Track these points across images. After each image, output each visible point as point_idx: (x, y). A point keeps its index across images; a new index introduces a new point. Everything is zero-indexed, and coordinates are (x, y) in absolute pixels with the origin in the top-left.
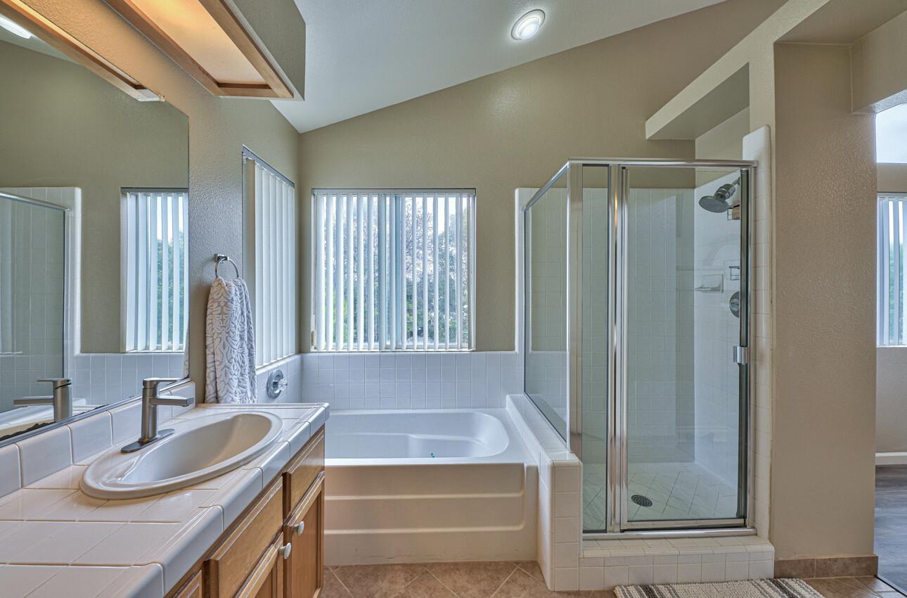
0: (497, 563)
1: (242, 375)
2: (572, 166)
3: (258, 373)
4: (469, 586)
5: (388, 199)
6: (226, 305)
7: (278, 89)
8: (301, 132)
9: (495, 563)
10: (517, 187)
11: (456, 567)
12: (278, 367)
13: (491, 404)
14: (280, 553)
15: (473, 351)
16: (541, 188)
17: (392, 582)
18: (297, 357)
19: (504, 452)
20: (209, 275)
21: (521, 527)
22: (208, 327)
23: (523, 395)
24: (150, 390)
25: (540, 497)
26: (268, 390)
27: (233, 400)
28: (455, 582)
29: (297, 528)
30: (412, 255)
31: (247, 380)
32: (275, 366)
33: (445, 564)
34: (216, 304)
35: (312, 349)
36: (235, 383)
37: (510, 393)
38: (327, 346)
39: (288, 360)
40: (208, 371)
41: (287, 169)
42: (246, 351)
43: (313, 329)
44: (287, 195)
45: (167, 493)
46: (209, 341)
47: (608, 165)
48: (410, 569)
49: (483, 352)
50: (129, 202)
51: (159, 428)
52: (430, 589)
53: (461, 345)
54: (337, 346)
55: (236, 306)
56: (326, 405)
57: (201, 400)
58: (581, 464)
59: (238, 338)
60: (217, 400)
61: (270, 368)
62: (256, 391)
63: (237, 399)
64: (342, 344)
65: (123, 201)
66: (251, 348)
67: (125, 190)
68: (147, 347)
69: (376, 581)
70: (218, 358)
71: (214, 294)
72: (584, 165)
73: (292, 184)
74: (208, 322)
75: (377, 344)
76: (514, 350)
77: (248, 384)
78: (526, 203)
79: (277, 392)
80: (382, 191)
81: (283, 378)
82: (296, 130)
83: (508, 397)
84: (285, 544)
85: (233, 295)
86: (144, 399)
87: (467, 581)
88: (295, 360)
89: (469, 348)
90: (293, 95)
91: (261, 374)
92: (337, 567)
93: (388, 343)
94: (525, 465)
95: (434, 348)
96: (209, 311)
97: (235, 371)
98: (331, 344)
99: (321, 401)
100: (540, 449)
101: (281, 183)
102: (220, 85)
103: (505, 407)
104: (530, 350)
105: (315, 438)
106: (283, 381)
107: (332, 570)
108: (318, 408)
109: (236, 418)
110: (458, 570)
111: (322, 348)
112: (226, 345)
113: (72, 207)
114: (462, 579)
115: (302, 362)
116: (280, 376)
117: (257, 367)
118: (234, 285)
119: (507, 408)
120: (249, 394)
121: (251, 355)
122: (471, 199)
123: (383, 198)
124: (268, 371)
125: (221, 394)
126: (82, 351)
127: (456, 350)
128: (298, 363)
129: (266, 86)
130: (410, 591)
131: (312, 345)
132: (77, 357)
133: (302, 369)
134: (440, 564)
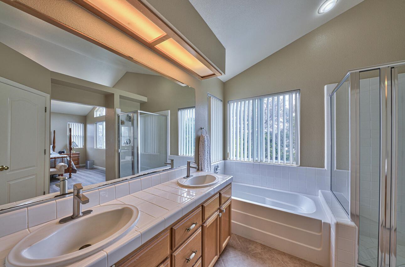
0: (306, 261)
1: (208, 164)
2: (351, 74)
3: (212, 164)
4: (289, 263)
5: (256, 100)
6: (204, 143)
7: (217, 74)
8: (224, 82)
9: (304, 260)
10: (325, 85)
11: (284, 254)
12: (217, 164)
13: (310, 193)
14: (218, 215)
15: (299, 166)
16: (339, 83)
17: (256, 247)
18: (223, 161)
19: (313, 213)
20: (200, 134)
21: (319, 249)
22: (200, 149)
23: (330, 191)
24: (189, 163)
25: (331, 238)
26: (214, 171)
27: (205, 171)
28: (283, 258)
29: (223, 211)
30: (272, 120)
31: (209, 166)
32: (216, 163)
33: (279, 251)
34: (201, 142)
35: (228, 159)
36: (206, 166)
37: (321, 189)
38: (233, 158)
39: (220, 162)
40: (200, 161)
41: (220, 96)
42: (209, 157)
43: (228, 151)
44: (220, 104)
45: (194, 188)
46: (200, 153)
47: (379, 69)
48: (264, 247)
49: (304, 167)
50: (180, 112)
51: (190, 174)
52: (271, 256)
53: (292, 163)
54: (237, 159)
55: (206, 143)
56: (232, 176)
57: (198, 170)
58: (357, 227)
59: (207, 153)
60: (202, 170)
61: (215, 163)
62: (211, 170)
63: (207, 171)
64: (238, 158)
65: (178, 112)
66: (210, 156)
67: (179, 109)
68: (183, 155)
69: (250, 244)
70: (202, 158)
71: (201, 139)
72: (360, 72)
73: (222, 101)
74: (200, 147)
75: (252, 159)
76: (324, 167)
77: (209, 167)
78: (331, 91)
79: (217, 172)
80: (254, 98)
81: (219, 167)
82: (223, 82)
83: (320, 191)
84: (220, 213)
85: (205, 140)
86: (187, 166)
87: (289, 261)
88: (222, 162)
89: (297, 164)
90: (222, 74)
91: (213, 165)
92: (236, 235)
93: (257, 159)
94: (323, 221)
95: (278, 162)
96: (200, 144)
97: (206, 162)
98: (235, 157)
99: (230, 175)
100: (332, 215)
101: (218, 101)
102: (202, 77)
103: (318, 196)
104: (335, 169)
105: (228, 185)
106: (219, 168)
107: (234, 235)
108: (229, 177)
109: (207, 175)
110: (285, 255)
111: (231, 159)
112: (204, 154)
113: (168, 116)
114: (286, 259)
115: (225, 163)
116: (218, 167)
117: (212, 163)
118: (206, 137)
119: (319, 197)
120: (210, 170)
121: (210, 158)
122: (298, 94)
123: (255, 101)
124: (214, 165)
125: (203, 169)
126: (170, 154)
127: (289, 165)
128: (223, 163)
129: (214, 74)
130: (263, 253)
131: (228, 157)
132: (170, 156)
133: (225, 166)
134: (277, 250)
